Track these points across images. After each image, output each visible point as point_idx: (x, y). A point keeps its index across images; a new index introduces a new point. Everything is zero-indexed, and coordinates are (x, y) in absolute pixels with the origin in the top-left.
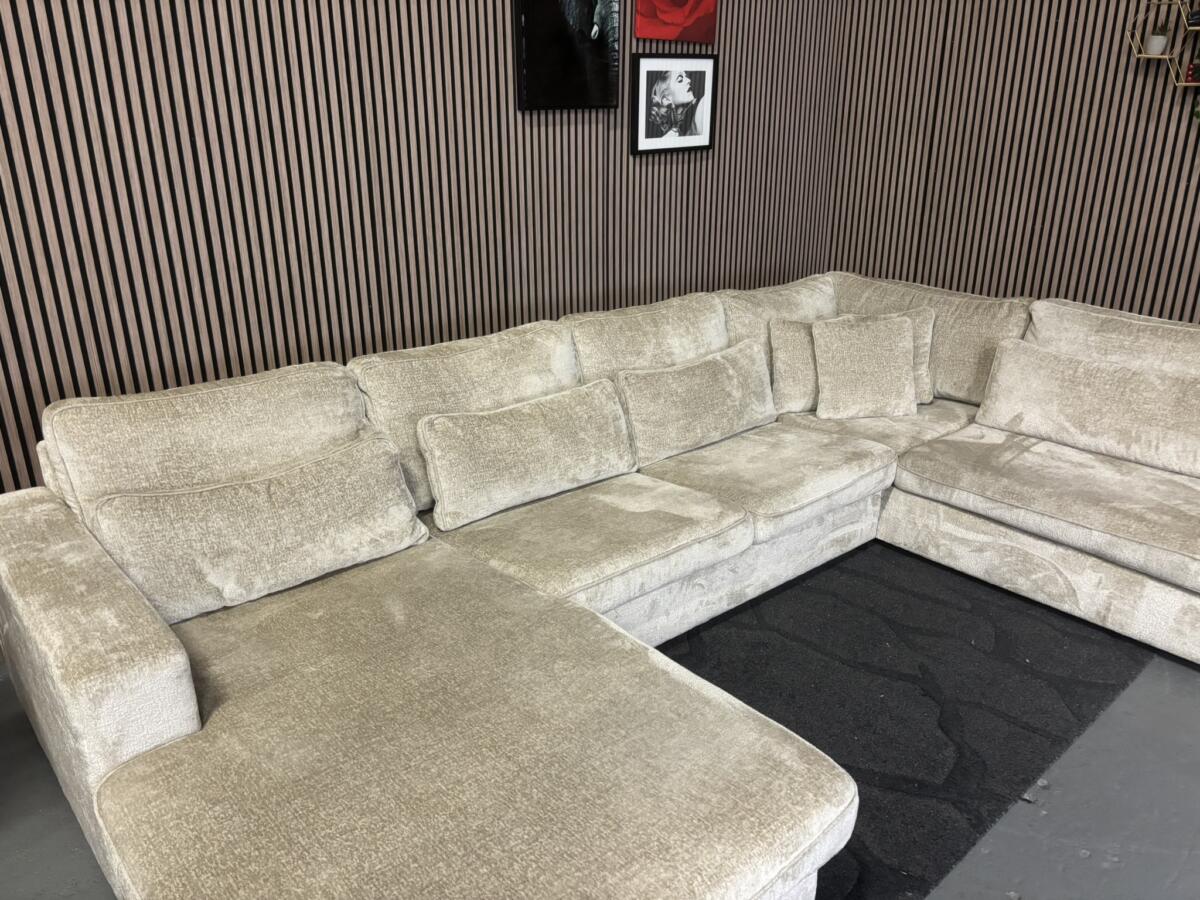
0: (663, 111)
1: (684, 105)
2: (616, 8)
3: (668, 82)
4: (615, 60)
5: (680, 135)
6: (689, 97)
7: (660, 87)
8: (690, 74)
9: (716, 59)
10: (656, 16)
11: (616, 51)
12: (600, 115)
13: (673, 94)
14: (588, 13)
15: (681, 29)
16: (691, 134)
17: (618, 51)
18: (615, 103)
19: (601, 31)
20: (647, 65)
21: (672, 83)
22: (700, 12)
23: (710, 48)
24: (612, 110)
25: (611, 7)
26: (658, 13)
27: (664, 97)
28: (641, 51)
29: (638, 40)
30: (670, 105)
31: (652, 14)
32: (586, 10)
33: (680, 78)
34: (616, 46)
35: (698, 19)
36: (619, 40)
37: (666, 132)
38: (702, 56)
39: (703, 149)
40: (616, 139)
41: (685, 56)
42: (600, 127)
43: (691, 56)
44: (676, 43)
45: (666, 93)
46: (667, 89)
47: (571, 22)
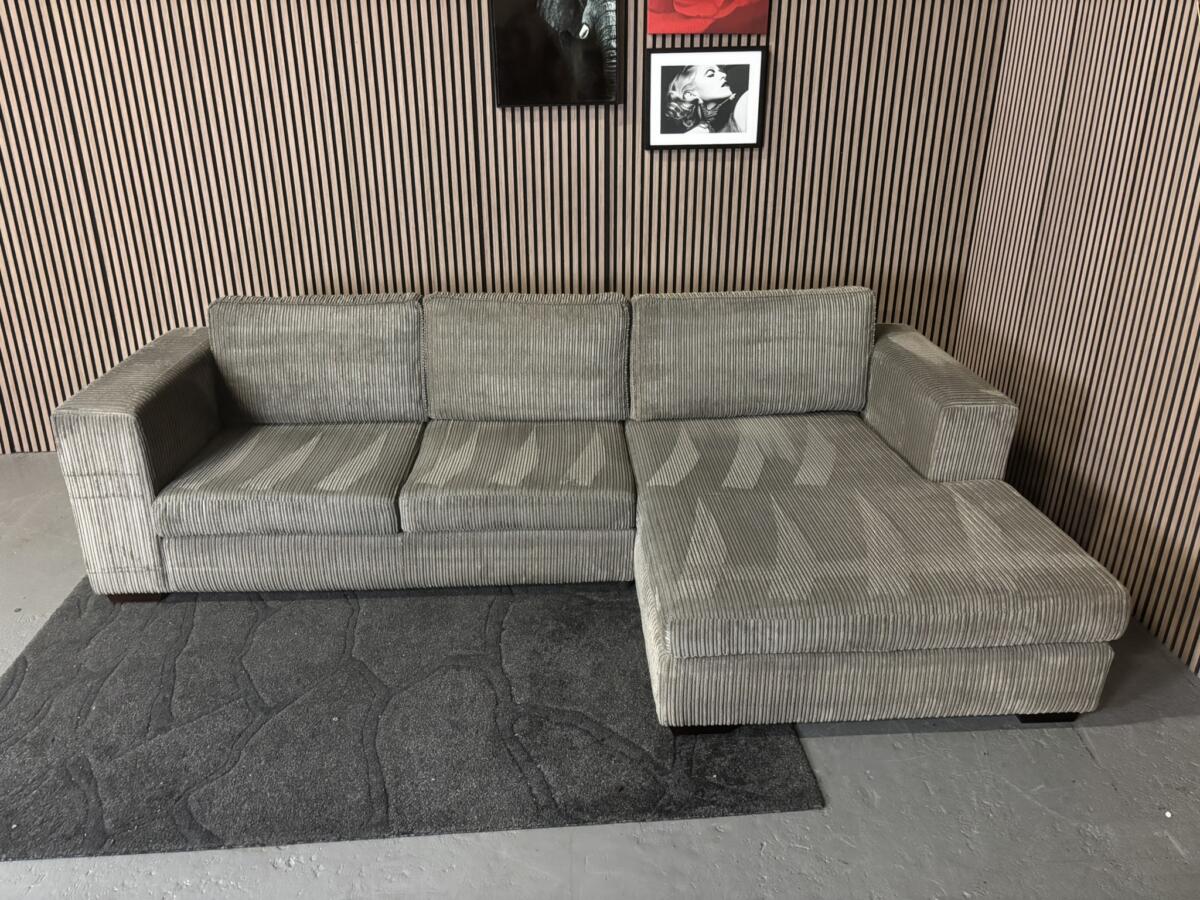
0: (686, 106)
1: (717, 101)
2: (613, 7)
3: (692, 77)
4: (612, 58)
5: (711, 131)
6: (726, 92)
7: (680, 83)
8: (723, 68)
11: (613, 48)
13: (697, 89)
14: (575, 15)
15: (710, 22)
16: (729, 131)
17: (618, 49)
18: (613, 99)
19: (594, 33)
21: (698, 77)
24: (620, 106)
25: (605, 7)
27: (686, 92)
28: (659, 45)
30: (697, 100)
32: (572, 12)
33: (710, 73)
36: (617, 38)
37: (691, 128)
38: (749, 48)
39: (751, 147)
40: (626, 135)
41: (720, 49)
42: (602, 123)
43: (730, 48)
44: (702, 36)
45: (689, 88)
46: (691, 84)
47: (553, 25)
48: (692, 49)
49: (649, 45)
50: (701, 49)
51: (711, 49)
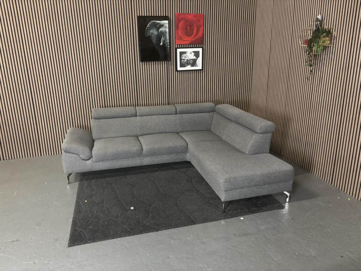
0: (185, 61)
1: (193, 60)
3: (187, 54)
4: (168, 50)
5: (191, 67)
6: (194, 57)
7: (184, 55)
8: (194, 52)
9: (203, 48)
10: (182, 39)
11: (168, 48)
12: (166, 62)
13: (188, 57)
16: (195, 66)
18: (169, 59)
19: (163, 44)
20: (179, 50)
21: (188, 54)
22: (197, 37)
25: (166, 38)
26: (183, 38)
28: (178, 47)
29: (177, 45)
30: (188, 60)
31: (181, 38)
34: (168, 47)
35: (196, 39)
37: (187, 66)
38: (199, 47)
39: (200, 70)
40: (172, 68)
41: (192, 47)
42: (166, 65)
43: (194, 47)
44: (188, 45)
45: (186, 57)
46: (186, 56)
47: (154, 42)
48: (186, 48)
49: (176, 47)
50: (188, 48)
51: (190, 48)
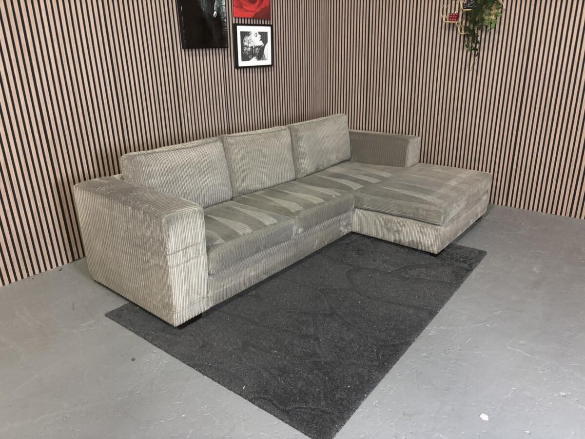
0: (249, 49)
1: (259, 47)
2: (224, 4)
3: (250, 36)
4: (225, 27)
5: (258, 60)
6: (261, 43)
7: (247, 38)
8: (260, 33)
9: (272, 26)
10: (242, 8)
11: (225, 22)
12: (220, 51)
13: (252, 41)
15: (254, 13)
16: (263, 60)
17: (226, 23)
18: (227, 45)
19: (218, 14)
21: (252, 36)
22: (263, 6)
23: (269, 22)
24: (226, 49)
25: (221, 3)
27: (249, 43)
28: (237, 22)
29: (235, 18)
30: (252, 46)
31: (240, 6)
33: (256, 35)
34: (225, 20)
35: (262, 9)
36: (226, 18)
37: (251, 59)
39: (268, 66)
40: (229, 62)
41: (258, 25)
42: (221, 56)
43: (261, 25)
44: (251, 19)
45: (250, 41)
46: (250, 39)
47: (204, 10)
